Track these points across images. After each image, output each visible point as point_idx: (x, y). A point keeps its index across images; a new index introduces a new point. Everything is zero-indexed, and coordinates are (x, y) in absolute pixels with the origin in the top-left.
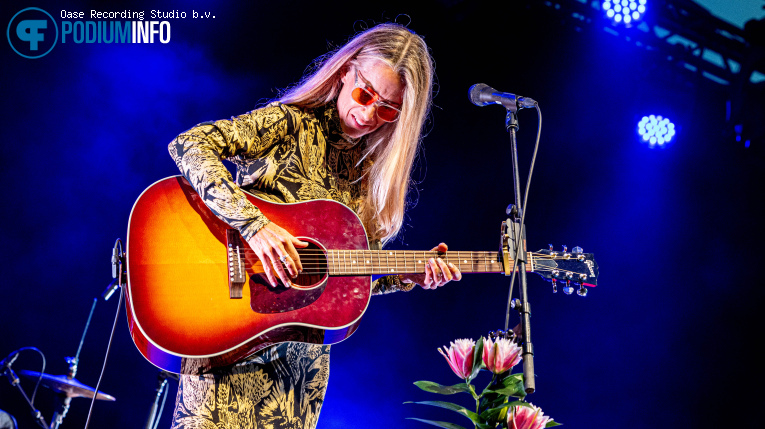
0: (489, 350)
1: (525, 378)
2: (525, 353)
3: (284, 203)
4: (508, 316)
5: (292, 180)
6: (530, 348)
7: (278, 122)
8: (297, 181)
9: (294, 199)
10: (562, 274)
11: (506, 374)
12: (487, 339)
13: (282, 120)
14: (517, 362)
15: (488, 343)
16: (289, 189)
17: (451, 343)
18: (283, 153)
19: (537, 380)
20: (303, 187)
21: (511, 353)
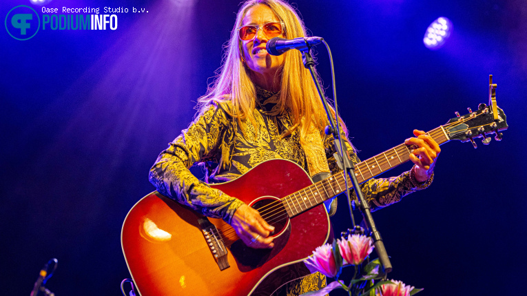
0: (345, 248)
1: (381, 261)
2: (375, 241)
3: (240, 176)
4: (352, 216)
5: (241, 154)
6: (378, 236)
7: (215, 114)
8: (245, 154)
9: (247, 168)
10: (474, 131)
11: (365, 263)
12: (341, 240)
13: (217, 110)
14: (370, 251)
15: (343, 243)
16: (241, 163)
17: (313, 252)
18: (230, 136)
19: (391, 261)
20: (252, 157)
21: (363, 245)
